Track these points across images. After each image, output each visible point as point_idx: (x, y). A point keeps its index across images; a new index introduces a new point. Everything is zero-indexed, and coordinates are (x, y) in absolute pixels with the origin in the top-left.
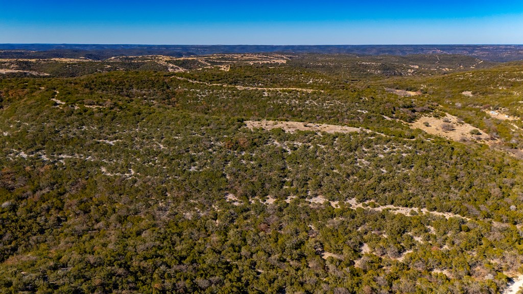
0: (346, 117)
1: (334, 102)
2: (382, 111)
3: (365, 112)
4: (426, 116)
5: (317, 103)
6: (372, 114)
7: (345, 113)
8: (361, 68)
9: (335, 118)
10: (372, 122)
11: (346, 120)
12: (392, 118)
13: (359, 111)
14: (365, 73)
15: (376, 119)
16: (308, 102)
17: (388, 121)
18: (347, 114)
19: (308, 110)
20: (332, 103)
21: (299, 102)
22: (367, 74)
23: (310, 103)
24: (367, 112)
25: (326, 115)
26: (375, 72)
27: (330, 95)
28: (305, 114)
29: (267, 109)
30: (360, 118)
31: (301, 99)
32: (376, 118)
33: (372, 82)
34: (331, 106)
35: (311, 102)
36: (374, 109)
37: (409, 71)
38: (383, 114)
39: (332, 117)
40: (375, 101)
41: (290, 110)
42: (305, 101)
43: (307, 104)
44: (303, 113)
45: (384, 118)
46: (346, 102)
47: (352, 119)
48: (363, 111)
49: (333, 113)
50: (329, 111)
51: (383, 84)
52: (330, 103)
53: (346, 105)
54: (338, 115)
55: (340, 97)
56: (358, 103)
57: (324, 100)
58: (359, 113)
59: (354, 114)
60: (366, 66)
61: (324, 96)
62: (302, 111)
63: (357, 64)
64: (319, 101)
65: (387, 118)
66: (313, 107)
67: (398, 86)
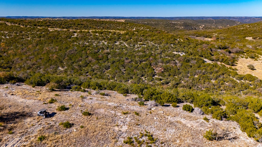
0: (160, 60)
1: (147, 43)
2: (200, 52)
3: (182, 54)
4: (243, 57)
5: (129, 44)
6: (191, 57)
7: (159, 56)
8: (172, 25)
9: (147, 62)
10: (191, 67)
11: (160, 64)
12: (213, 60)
13: (175, 53)
14: (174, 28)
15: (196, 63)
16: (118, 43)
17: (209, 64)
18: (161, 57)
19: (115, 52)
20: (145, 45)
21: (109, 43)
22: (175, 29)
23: (120, 45)
24: (184, 54)
25: (137, 59)
26: (180, 27)
27: (143, 36)
28: (112, 56)
29: (68, 51)
30: (177, 61)
31: (110, 40)
32: (196, 61)
33: (179, 33)
34: (144, 48)
35: (121, 43)
36: (191, 50)
37: (200, 27)
38: (202, 57)
39: (144, 61)
40: (190, 42)
41: (96, 53)
42: (116, 42)
43: (116, 46)
44: (110, 56)
45: (204, 62)
46: (161, 43)
47: (167, 62)
48: (180, 53)
49: (145, 56)
50: (141, 54)
51: (187, 33)
52: (142, 44)
53: (160, 46)
54: (151, 58)
55: (154, 38)
56: (174, 44)
57: (136, 41)
58: (175, 55)
59: (169, 56)
60: (174, 24)
61: (136, 37)
62: (108, 54)
63: (169, 23)
64: (131, 42)
65: (208, 61)
66: (123, 49)
67: (197, 34)
